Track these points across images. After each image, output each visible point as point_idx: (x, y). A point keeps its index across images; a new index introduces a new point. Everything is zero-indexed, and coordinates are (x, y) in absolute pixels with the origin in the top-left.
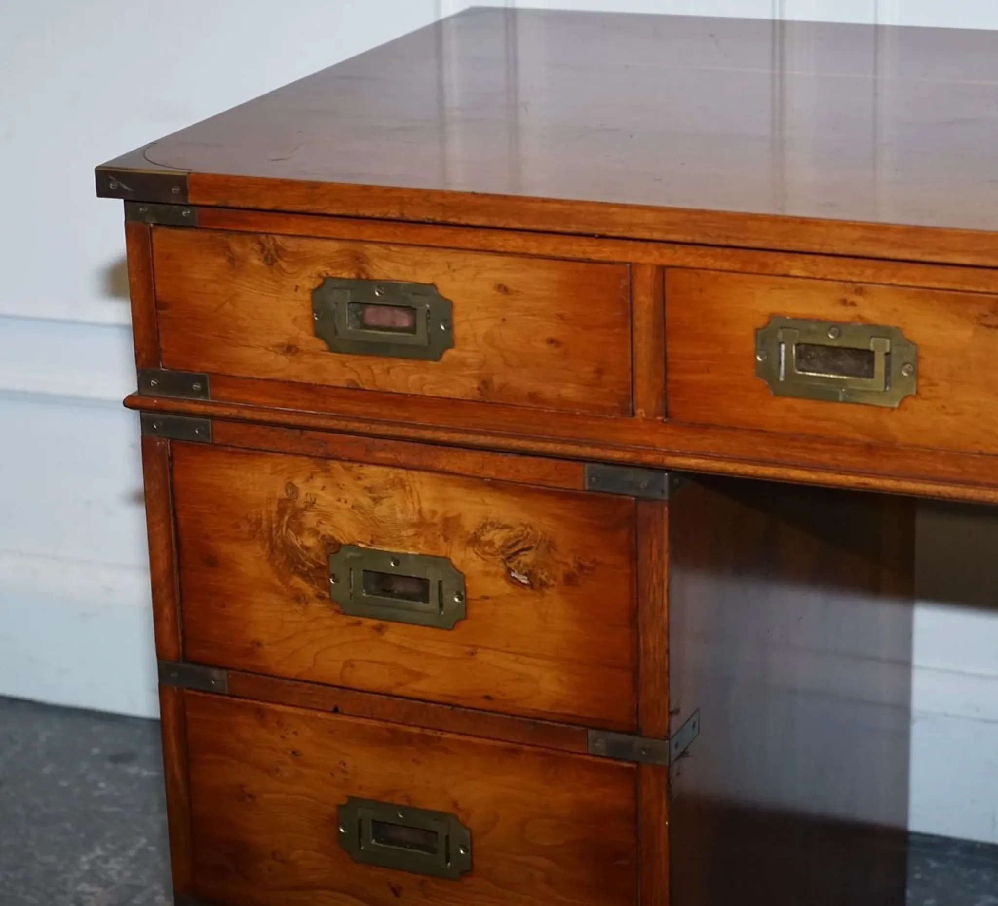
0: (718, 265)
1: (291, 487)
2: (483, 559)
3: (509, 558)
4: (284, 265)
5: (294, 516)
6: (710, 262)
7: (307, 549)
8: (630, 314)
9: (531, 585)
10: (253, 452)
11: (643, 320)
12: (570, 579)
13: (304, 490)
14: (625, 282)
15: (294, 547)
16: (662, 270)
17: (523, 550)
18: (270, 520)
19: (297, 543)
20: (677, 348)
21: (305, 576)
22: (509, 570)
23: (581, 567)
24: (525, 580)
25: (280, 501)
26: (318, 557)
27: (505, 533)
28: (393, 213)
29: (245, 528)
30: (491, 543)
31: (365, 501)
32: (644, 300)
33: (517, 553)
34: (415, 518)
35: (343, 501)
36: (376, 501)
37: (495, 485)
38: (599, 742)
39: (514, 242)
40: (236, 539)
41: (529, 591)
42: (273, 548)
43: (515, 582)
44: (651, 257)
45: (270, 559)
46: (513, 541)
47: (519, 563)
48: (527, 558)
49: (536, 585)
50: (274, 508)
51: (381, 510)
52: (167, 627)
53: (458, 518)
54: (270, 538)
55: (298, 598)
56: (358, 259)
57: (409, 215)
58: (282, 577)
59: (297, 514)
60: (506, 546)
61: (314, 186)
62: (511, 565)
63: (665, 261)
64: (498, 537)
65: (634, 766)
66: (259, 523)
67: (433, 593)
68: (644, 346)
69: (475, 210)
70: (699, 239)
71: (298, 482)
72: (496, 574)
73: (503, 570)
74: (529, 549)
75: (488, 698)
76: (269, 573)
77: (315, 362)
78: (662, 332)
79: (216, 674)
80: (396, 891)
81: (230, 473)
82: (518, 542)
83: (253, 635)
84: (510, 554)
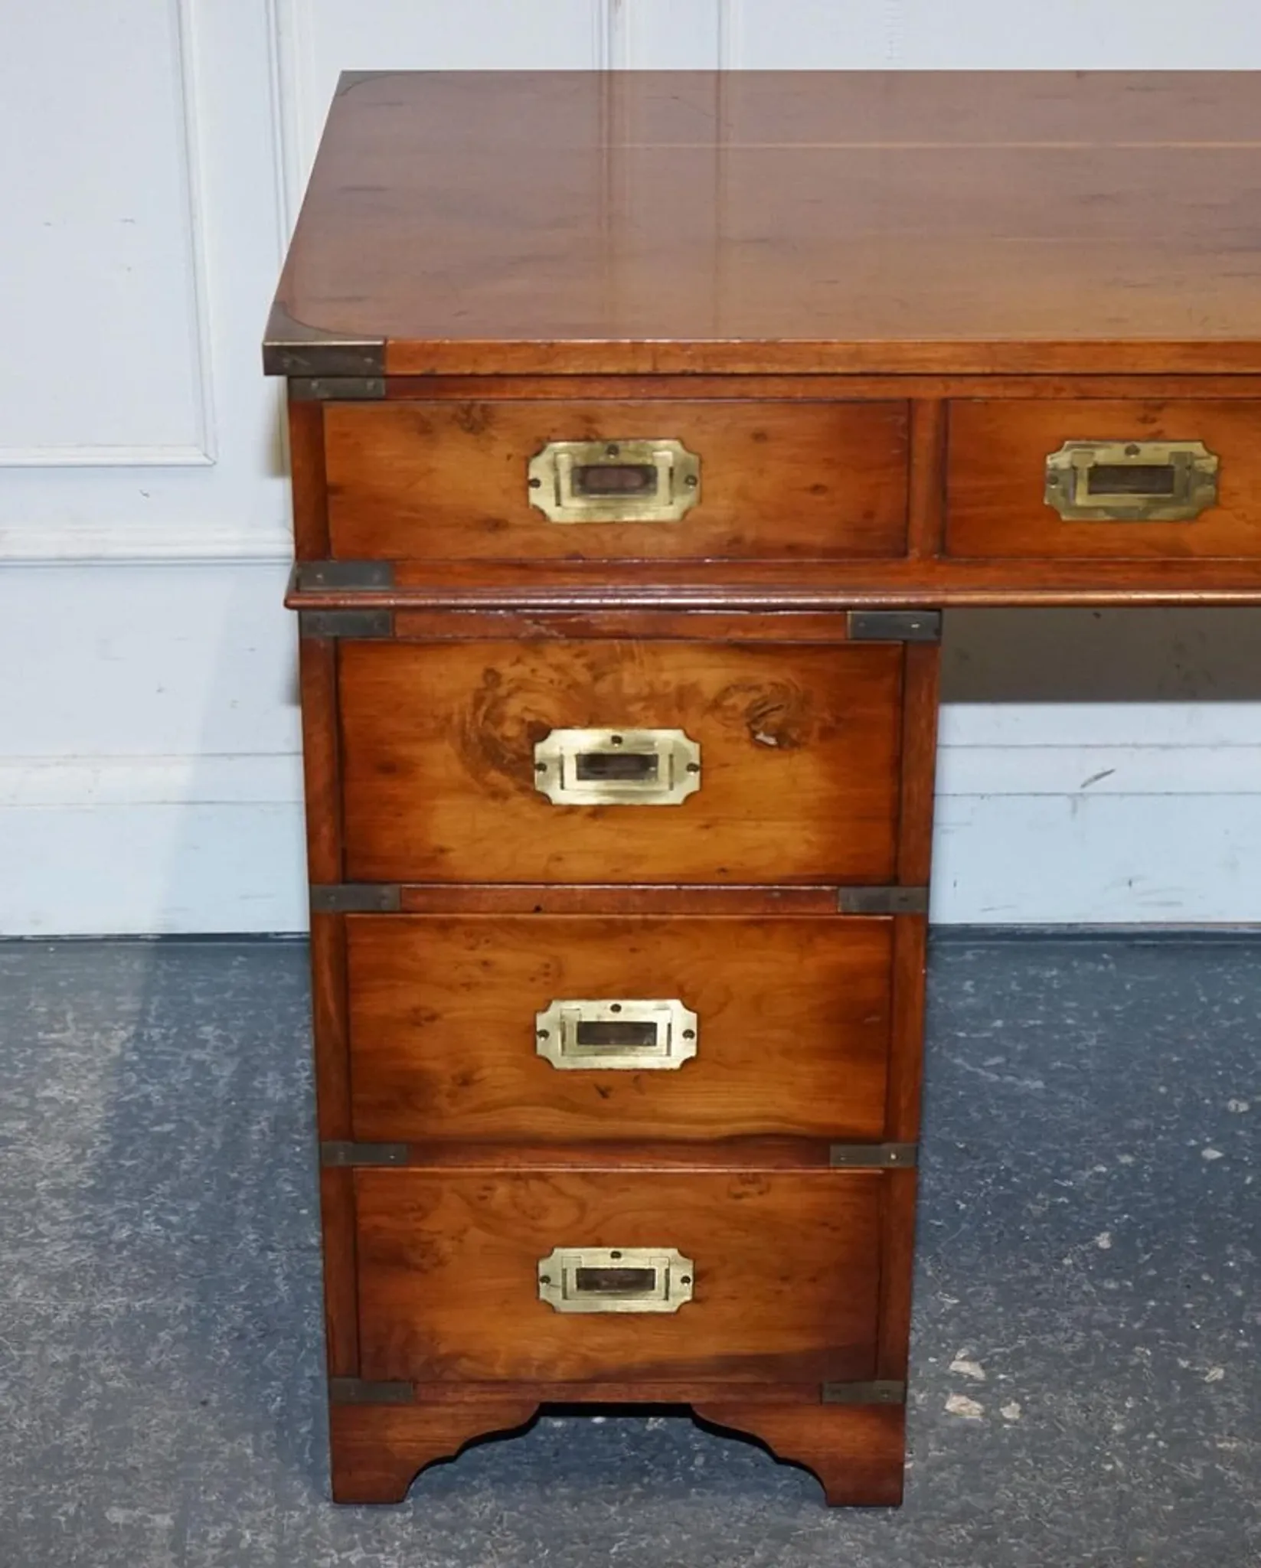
0: (1009, 393)
1: (492, 677)
2: (724, 725)
3: (755, 721)
4: (494, 433)
5: (492, 706)
6: (1000, 392)
7: (506, 738)
8: (908, 454)
9: (779, 746)
10: (447, 643)
11: (922, 459)
12: (827, 733)
13: (510, 675)
14: (903, 420)
15: (495, 739)
16: (944, 403)
17: (772, 710)
18: (462, 713)
19: (497, 734)
20: (957, 483)
21: (503, 770)
22: (754, 733)
23: (838, 720)
24: (772, 741)
25: (478, 690)
26: (522, 747)
27: (754, 695)
28: (645, 367)
29: (431, 725)
30: (734, 707)
31: (584, 676)
32: (924, 435)
33: (763, 715)
34: (646, 691)
35: (556, 683)
36: (596, 678)
37: (743, 647)
38: (851, 899)
39: (775, 387)
40: (417, 740)
41: (776, 750)
42: (465, 744)
43: (762, 745)
44: (934, 391)
45: (463, 755)
46: (759, 703)
47: (766, 724)
48: (775, 718)
49: (786, 744)
50: (469, 699)
51: (604, 687)
52: (324, 846)
53: (696, 685)
54: (463, 732)
55: (496, 794)
57: (663, 369)
58: (477, 775)
59: (497, 702)
60: (748, 711)
62: (755, 727)
63: (949, 394)
64: (740, 701)
65: (892, 918)
66: (448, 718)
67: (663, 768)
68: (922, 484)
71: (503, 666)
72: (738, 740)
73: (745, 734)
74: (777, 709)
75: (723, 870)
76: (457, 770)
77: (527, 535)
78: (942, 467)
79: (386, 890)
80: (604, 1093)
81: (415, 667)
82: (765, 704)
83: (435, 841)
84: (754, 718)
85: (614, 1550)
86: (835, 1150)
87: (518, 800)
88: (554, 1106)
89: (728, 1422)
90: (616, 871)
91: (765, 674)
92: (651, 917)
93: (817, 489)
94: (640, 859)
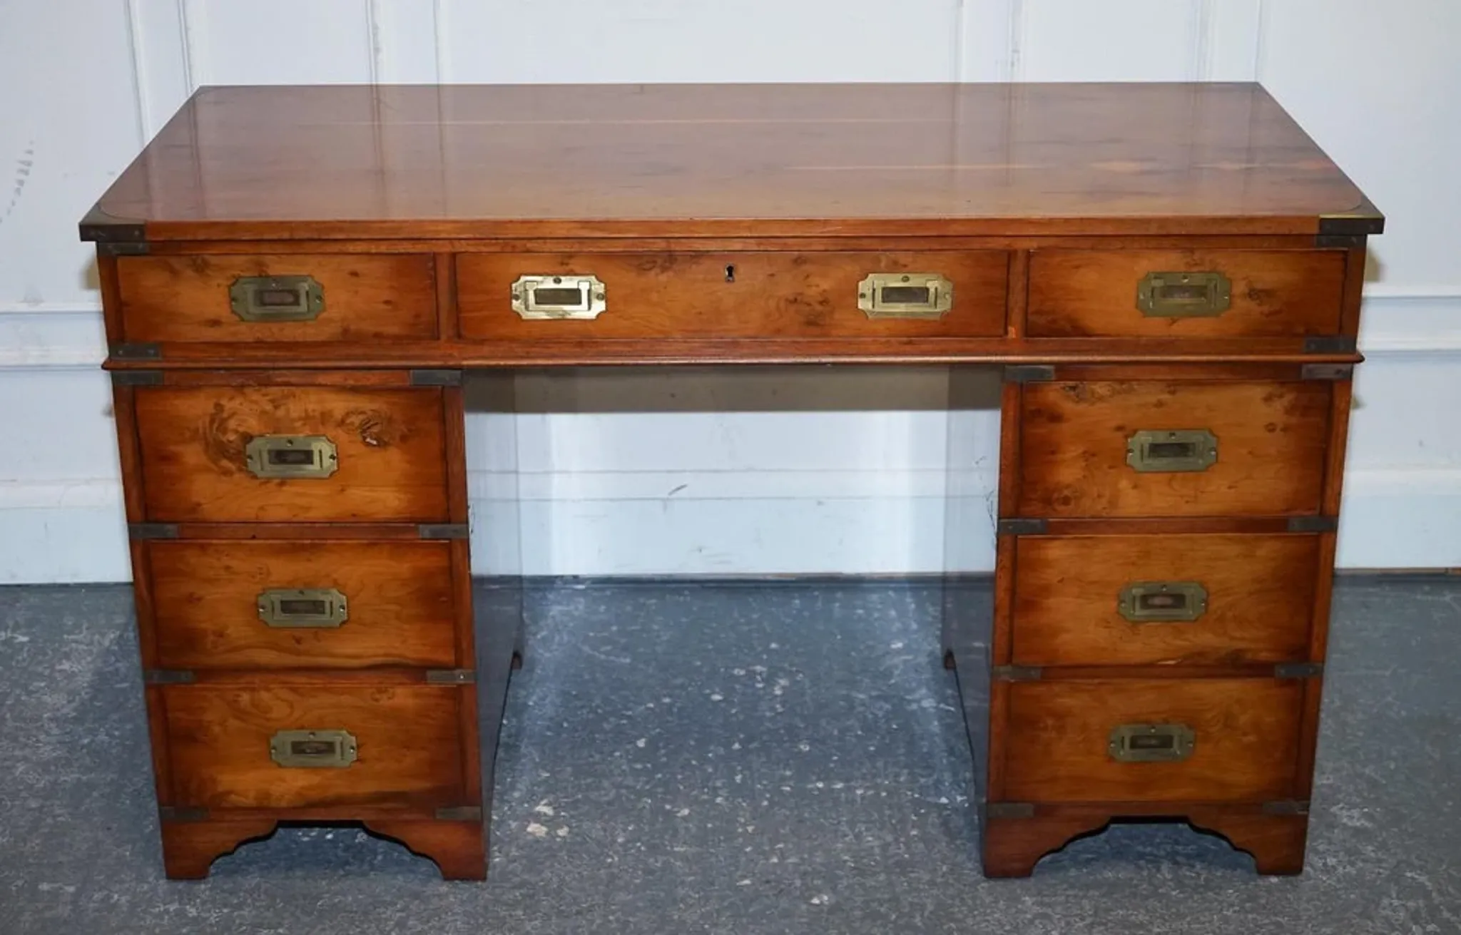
0: (487, 249)
1: (219, 407)
2: (347, 434)
3: (364, 431)
4: (209, 273)
5: (220, 425)
6: (484, 249)
7: (230, 442)
8: (435, 285)
9: (378, 445)
10: (193, 389)
11: (443, 286)
12: (404, 438)
13: (229, 405)
14: (431, 264)
15: (222, 442)
16: (454, 256)
17: (373, 425)
18: (205, 428)
19: (224, 439)
20: (464, 298)
21: (230, 459)
22: (365, 438)
23: (410, 430)
24: (375, 443)
25: (212, 415)
26: (237, 446)
27: (362, 417)
28: (286, 235)
29: (188, 434)
30: (352, 423)
31: (269, 407)
32: (443, 273)
33: (369, 428)
34: (303, 415)
35: (254, 410)
36: (276, 407)
37: (355, 390)
38: (425, 531)
39: (360, 247)
40: (181, 443)
41: (377, 448)
42: (207, 444)
43: (369, 444)
44: (446, 248)
45: (206, 451)
46: (366, 421)
47: (370, 433)
48: (375, 430)
49: (382, 444)
50: (207, 420)
51: (281, 413)
52: (134, 503)
53: (331, 411)
54: (205, 438)
55: (227, 473)
56: (260, 265)
57: (297, 236)
58: (215, 462)
59: (224, 421)
60: (361, 425)
61: (234, 224)
62: (365, 435)
63: (455, 250)
64: (356, 420)
65: (447, 541)
66: (197, 429)
67: (316, 458)
68: (444, 300)
69: (341, 230)
70: (478, 236)
71: (224, 402)
72: (356, 442)
73: (360, 438)
74: (376, 424)
75: (354, 515)
76: (205, 460)
77: (233, 329)
78: (455, 290)
79: (170, 527)
80: (298, 641)
81: (177, 402)
82: (370, 421)
83: (195, 499)
84: (364, 429)
85: (319, 904)
86: (430, 674)
87: (237, 476)
88: (272, 648)
89: (382, 831)
90: (294, 516)
91: (368, 405)
92: (317, 541)
93: (387, 302)
94: (308, 509)
